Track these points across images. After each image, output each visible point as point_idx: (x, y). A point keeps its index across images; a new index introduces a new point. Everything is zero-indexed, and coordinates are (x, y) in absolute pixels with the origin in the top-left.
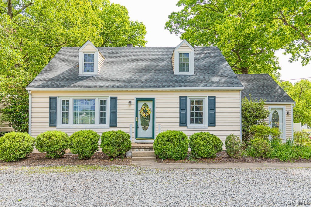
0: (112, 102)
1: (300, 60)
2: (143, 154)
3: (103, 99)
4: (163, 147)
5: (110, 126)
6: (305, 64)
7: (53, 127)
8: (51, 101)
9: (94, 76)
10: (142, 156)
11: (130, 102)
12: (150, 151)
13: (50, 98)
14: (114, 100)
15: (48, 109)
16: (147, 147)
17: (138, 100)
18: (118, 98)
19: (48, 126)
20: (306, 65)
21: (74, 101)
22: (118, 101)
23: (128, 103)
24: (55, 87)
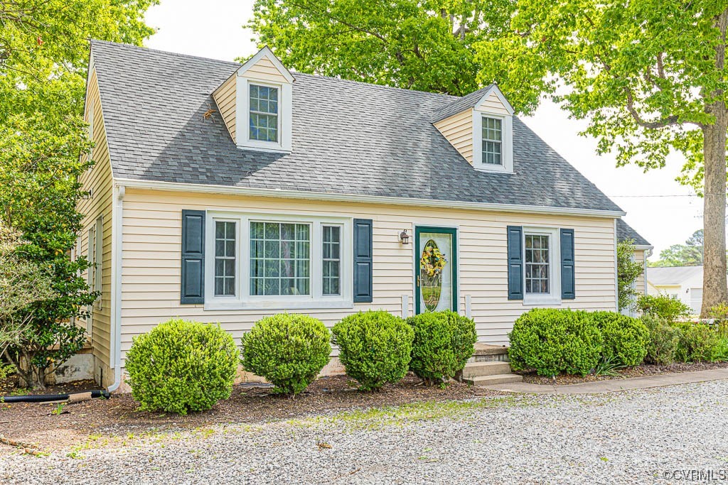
0: (359, 233)
1: (615, 152)
2: (485, 368)
3: (332, 223)
4: (561, 347)
5: (354, 302)
6: (622, 162)
7: (193, 306)
8: (189, 224)
9: (285, 154)
10: (484, 373)
11: (404, 236)
12: (486, 361)
13: (186, 213)
14: (364, 229)
15: (179, 248)
16: (481, 351)
17: (420, 230)
18: (374, 225)
19: (177, 304)
20: (623, 165)
21: (254, 225)
22: (374, 231)
23: (398, 239)
24: (202, 182)
